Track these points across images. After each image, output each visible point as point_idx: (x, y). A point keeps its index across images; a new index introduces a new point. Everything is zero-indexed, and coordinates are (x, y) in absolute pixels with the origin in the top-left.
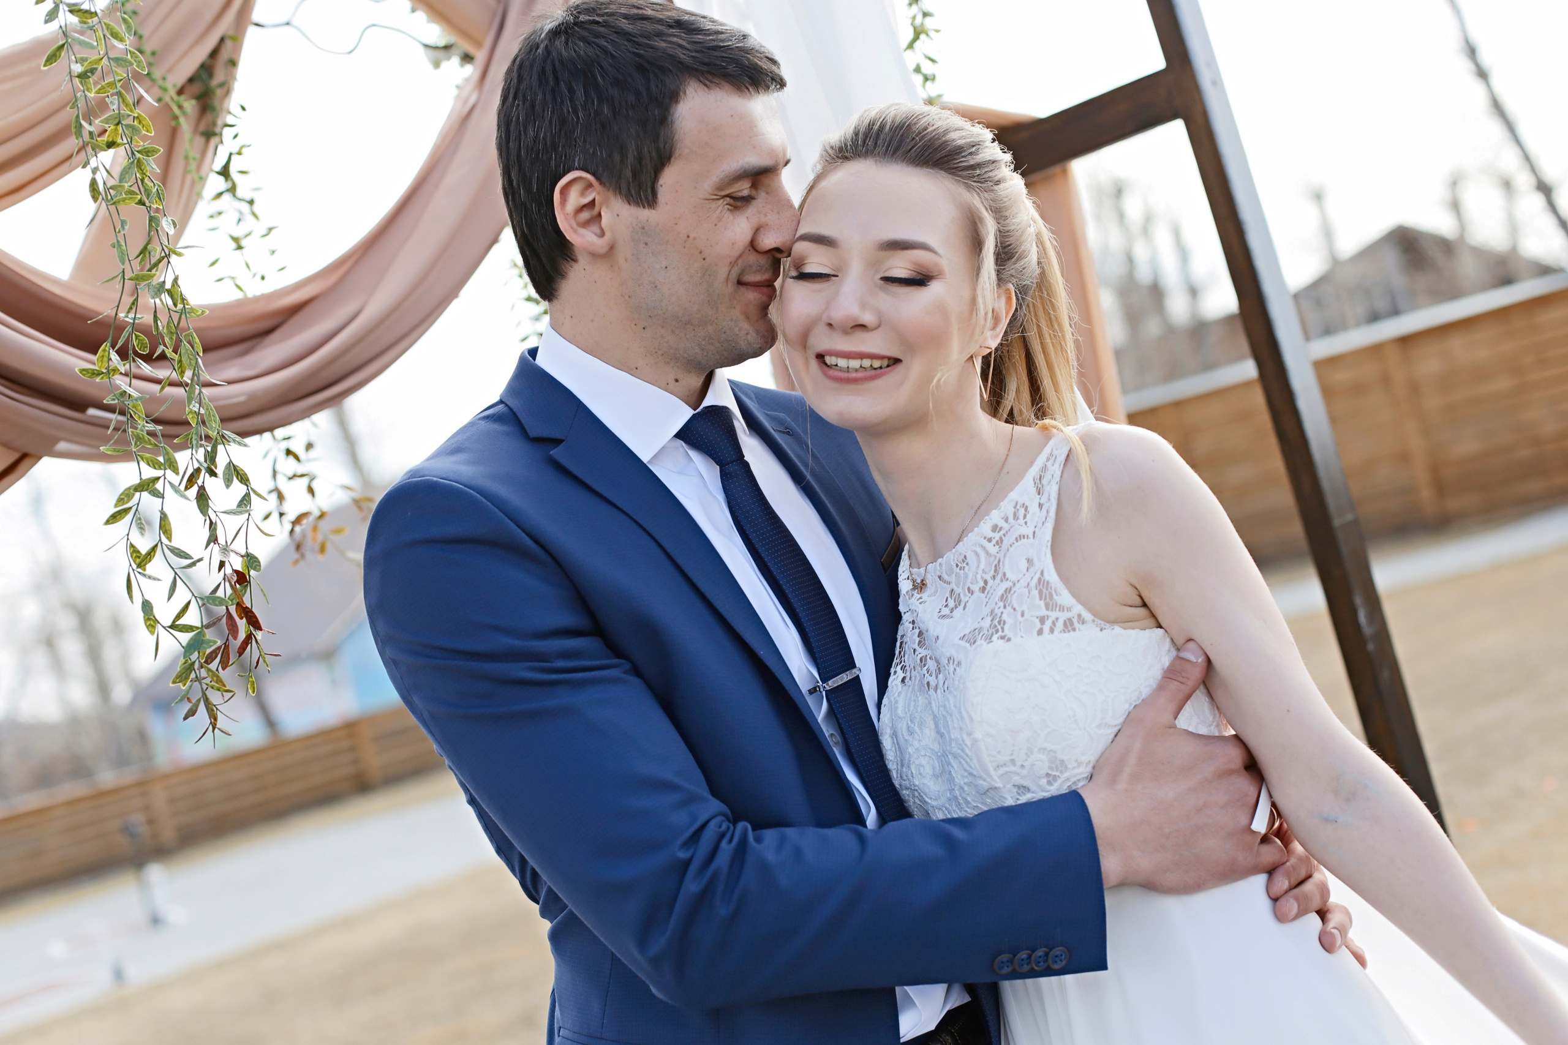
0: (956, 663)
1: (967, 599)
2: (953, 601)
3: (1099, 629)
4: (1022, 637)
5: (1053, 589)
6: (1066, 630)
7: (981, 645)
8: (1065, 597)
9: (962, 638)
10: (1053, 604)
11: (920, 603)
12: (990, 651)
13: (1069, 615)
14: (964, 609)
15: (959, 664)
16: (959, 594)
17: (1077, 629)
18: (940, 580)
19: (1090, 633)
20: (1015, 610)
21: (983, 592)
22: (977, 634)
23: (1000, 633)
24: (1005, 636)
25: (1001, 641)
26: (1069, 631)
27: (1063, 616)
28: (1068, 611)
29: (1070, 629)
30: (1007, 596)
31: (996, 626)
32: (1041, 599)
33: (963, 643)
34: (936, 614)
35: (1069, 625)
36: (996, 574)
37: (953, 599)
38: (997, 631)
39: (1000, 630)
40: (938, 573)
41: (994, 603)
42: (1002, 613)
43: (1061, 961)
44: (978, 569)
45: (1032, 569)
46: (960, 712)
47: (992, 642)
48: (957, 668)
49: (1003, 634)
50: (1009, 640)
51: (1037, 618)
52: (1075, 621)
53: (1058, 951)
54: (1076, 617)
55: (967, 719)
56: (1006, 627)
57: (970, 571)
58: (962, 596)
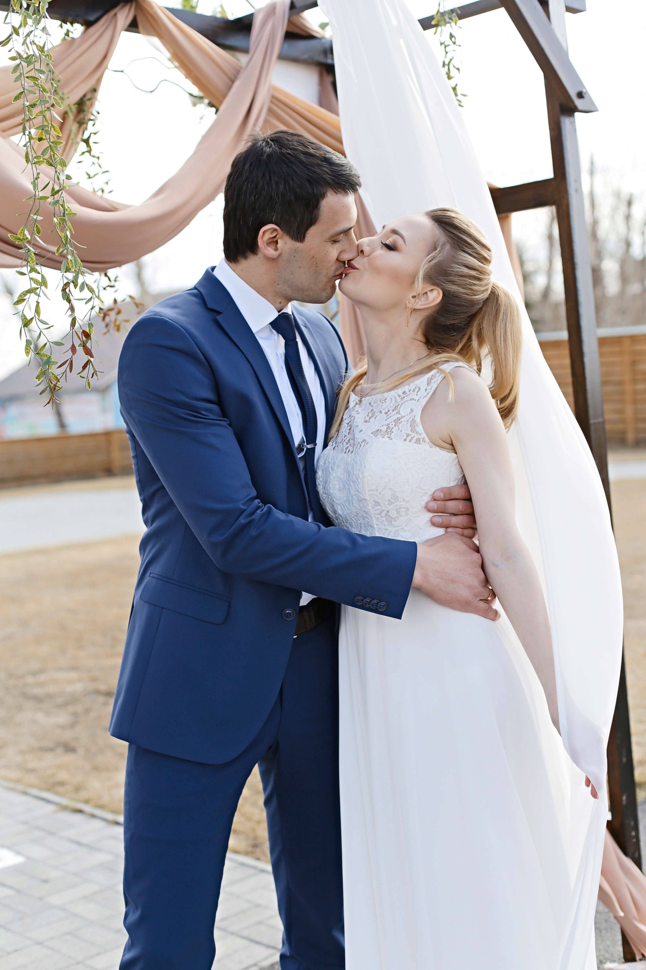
0: (366, 442)
1: (378, 414)
2: (371, 414)
3: (430, 447)
4: (397, 440)
5: (416, 424)
6: (416, 443)
7: (379, 438)
8: (420, 429)
9: (372, 433)
10: (414, 430)
11: (357, 414)
12: (381, 441)
13: (420, 437)
14: (375, 419)
15: (367, 443)
16: (375, 412)
17: (421, 444)
18: (369, 404)
19: (426, 447)
20: (399, 429)
21: (386, 414)
22: (379, 432)
23: (389, 435)
24: (390, 437)
25: (388, 439)
26: (417, 444)
27: (417, 436)
28: (419, 435)
29: (418, 442)
30: (397, 422)
31: (388, 432)
32: (410, 427)
33: (372, 435)
34: (363, 420)
35: (418, 441)
36: (395, 409)
37: (372, 413)
38: (388, 434)
39: (389, 434)
40: (370, 401)
41: (391, 422)
42: (393, 428)
43: (383, 608)
44: (388, 405)
45: (411, 414)
46: (361, 463)
47: (384, 438)
48: (366, 445)
49: (390, 436)
50: (391, 439)
51: (406, 434)
52: (421, 440)
53: (382, 604)
54: (422, 438)
55: (363, 467)
56: (392, 434)
57: (385, 405)
58: (376, 413)
